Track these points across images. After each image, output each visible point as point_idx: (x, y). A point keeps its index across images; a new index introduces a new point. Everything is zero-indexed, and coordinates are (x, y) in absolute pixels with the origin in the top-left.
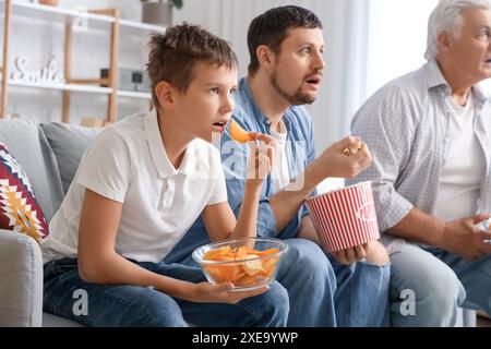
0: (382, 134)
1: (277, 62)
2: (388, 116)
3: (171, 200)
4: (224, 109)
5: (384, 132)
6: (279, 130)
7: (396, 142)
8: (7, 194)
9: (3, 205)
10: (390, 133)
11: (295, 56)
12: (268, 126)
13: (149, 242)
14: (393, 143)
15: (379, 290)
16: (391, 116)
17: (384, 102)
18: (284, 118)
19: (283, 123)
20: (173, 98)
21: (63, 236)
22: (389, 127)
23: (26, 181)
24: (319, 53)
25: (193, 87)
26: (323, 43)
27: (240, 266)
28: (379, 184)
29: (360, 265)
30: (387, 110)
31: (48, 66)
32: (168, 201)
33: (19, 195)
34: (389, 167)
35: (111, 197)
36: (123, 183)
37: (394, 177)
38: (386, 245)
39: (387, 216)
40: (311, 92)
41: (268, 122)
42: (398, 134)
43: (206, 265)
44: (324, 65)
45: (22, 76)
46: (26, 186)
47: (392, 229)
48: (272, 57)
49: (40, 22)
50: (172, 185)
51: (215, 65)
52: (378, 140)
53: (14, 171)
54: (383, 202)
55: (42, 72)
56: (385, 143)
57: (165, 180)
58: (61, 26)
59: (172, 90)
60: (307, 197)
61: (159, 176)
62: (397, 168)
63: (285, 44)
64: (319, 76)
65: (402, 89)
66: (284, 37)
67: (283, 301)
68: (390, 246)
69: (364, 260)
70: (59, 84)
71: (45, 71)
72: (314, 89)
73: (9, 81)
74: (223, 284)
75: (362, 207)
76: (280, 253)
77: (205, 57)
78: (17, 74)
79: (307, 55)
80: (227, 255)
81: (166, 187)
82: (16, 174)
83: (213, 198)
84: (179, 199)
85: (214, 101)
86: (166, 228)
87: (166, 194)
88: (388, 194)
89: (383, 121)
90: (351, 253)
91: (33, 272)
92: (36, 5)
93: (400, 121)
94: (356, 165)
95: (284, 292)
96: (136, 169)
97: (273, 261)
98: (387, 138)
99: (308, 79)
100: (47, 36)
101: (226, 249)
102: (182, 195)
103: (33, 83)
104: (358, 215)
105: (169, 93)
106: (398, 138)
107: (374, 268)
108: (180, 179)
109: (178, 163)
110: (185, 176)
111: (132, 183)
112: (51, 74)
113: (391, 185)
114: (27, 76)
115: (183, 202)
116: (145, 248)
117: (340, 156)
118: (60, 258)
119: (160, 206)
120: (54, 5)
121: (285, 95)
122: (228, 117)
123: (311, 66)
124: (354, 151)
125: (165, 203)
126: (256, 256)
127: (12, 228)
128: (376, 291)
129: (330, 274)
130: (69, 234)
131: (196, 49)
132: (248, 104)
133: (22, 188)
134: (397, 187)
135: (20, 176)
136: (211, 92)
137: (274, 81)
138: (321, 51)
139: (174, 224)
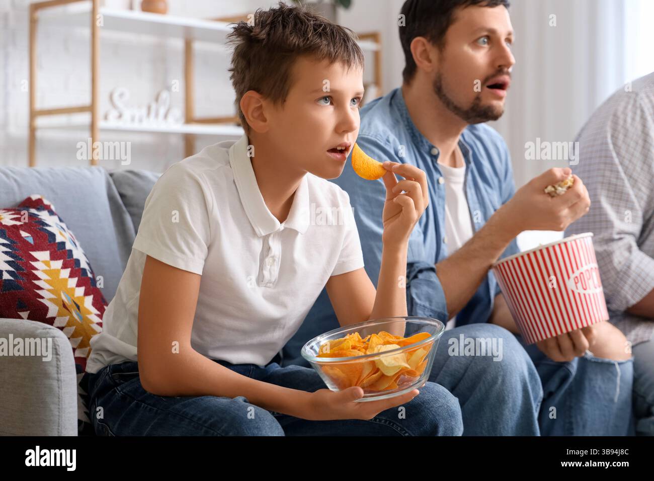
0: (612, 164)
1: (441, 59)
2: (621, 137)
3: (276, 269)
4: (344, 126)
5: (616, 161)
6: (454, 164)
7: (635, 175)
8: (45, 271)
9: (40, 288)
10: (626, 162)
11: (467, 49)
12: (435, 157)
13: (245, 333)
14: (630, 177)
15: (616, 399)
16: (626, 136)
17: (615, 115)
18: (460, 144)
19: (459, 154)
20: (267, 115)
21: (122, 329)
22: (623, 152)
23: (78, 254)
24: (504, 44)
25: (294, 96)
26: (510, 28)
27: (373, 363)
28: (612, 240)
29: (584, 362)
30: (620, 128)
31: (157, 99)
32: (272, 271)
33: (66, 273)
34: (628, 213)
35: (182, 267)
36: (199, 245)
37: (636, 228)
38: (625, 333)
39: (626, 288)
40: (495, 103)
41: (435, 152)
42: (639, 164)
43: (322, 365)
44: (513, 59)
45: (120, 116)
46: (77, 262)
47: (635, 307)
48: (433, 54)
49: (148, 39)
50: (276, 247)
51: (325, 62)
52: (607, 173)
53: (59, 239)
54: (619, 267)
55: (149, 108)
56: (618, 178)
57: (265, 239)
58: (178, 44)
59: (264, 103)
60: (494, 261)
61: (254, 233)
62: (640, 214)
63: (453, 33)
64: (505, 78)
65: (642, 95)
66: (449, 22)
67: (452, 415)
68: (633, 334)
69: (589, 354)
70: (175, 125)
71: (154, 106)
72: (500, 98)
73: (101, 124)
74: (348, 390)
75: (577, 273)
76: (432, 339)
77: (310, 50)
78: (113, 114)
79: (486, 46)
80: (354, 348)
81: (267, 249)
82: (63, 244)
83: (341, 264)
84: (288, 267)
85: (327, 115)
86: (271, 311)
87: (268, 260)
88: (626, 254)
89: (615, 144)
90: (566, 343)
91: (58, 380)
92: (138, 14)
93: (641, 142)
94: (565, 212)
95: (454, 402)
96: (217, 224)
97: (421, 353)
98: (620, 168)
99: (490, 83)
100: (159, 59)
101: (353, 338)
102: (293, 261)
103: (136, 126)
104: (571, 284)
105: (261, 107)
106: (638, 169)
107: (606, 367)
108: (289, 236)
109: (284, 214)
110: (295, 233)
111: (212, 246)
112: (162, 111)
113: (632, 241)
114: (127, 114)
115: (293, 271)
116: (242, 343)
117: (540, 198)
118: (118, 361)
119: (260, 280)
120: (163, 12)
121: (456, 109)
122: (350, 139)
123: (492, 63)
124: (561, 190)
125: (266, 273)
126: (396, 346)
127: (51, 321)
128: (612, 400)
129: (531, 374)
130: (130, 325)
131: (294, 40)
132: (402, 126)
133: (71, 264)
134: (640, 243)
135: (69, 246)
136: (322, 102)
137: (438, 89)
138: (508, 40)
139: (283, 305)
